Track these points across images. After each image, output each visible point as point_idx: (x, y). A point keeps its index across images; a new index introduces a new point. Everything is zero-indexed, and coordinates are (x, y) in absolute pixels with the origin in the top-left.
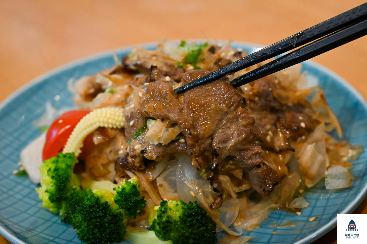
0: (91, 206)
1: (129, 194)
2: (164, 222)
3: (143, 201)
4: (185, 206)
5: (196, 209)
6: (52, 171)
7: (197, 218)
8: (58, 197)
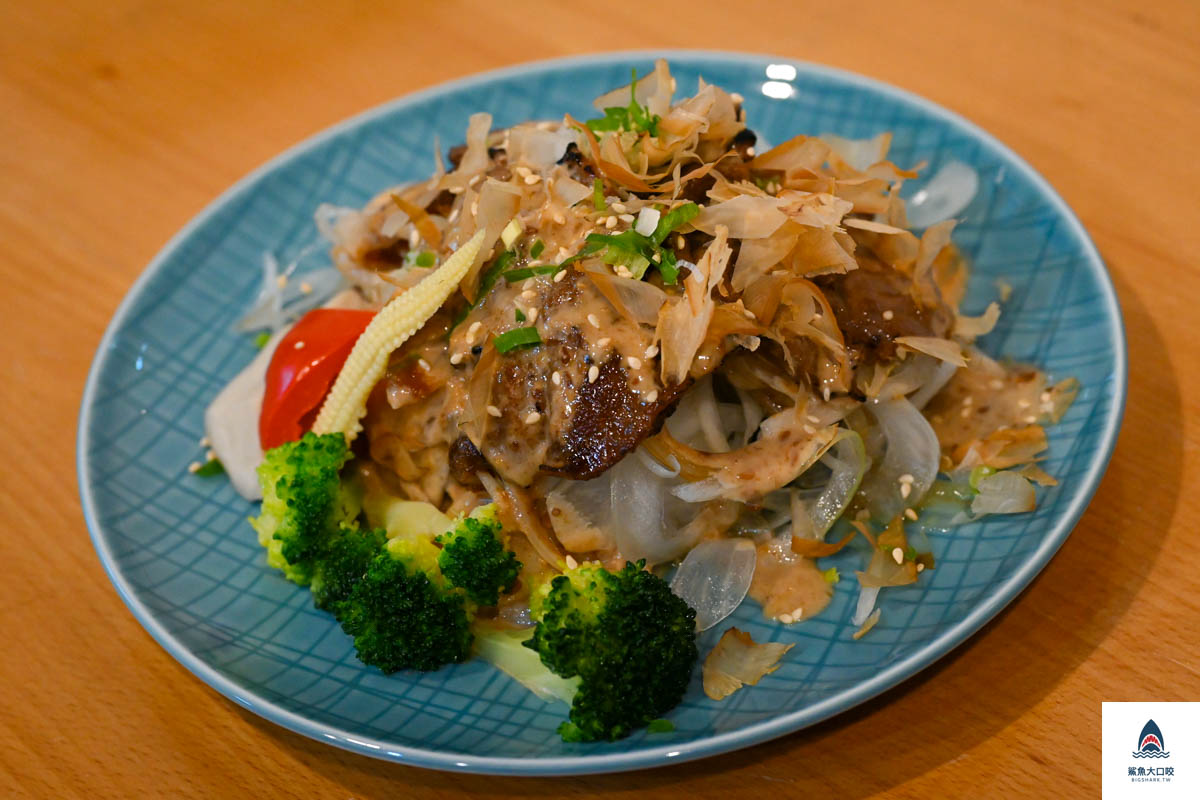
0: (383, 586)
1: (476, 552)
2: (562, 632)
3: (512, 563)
4: (612, 585)
5: (641, 592)
6: (289, 484)
7: (644, 615)
8: (304, 550)
